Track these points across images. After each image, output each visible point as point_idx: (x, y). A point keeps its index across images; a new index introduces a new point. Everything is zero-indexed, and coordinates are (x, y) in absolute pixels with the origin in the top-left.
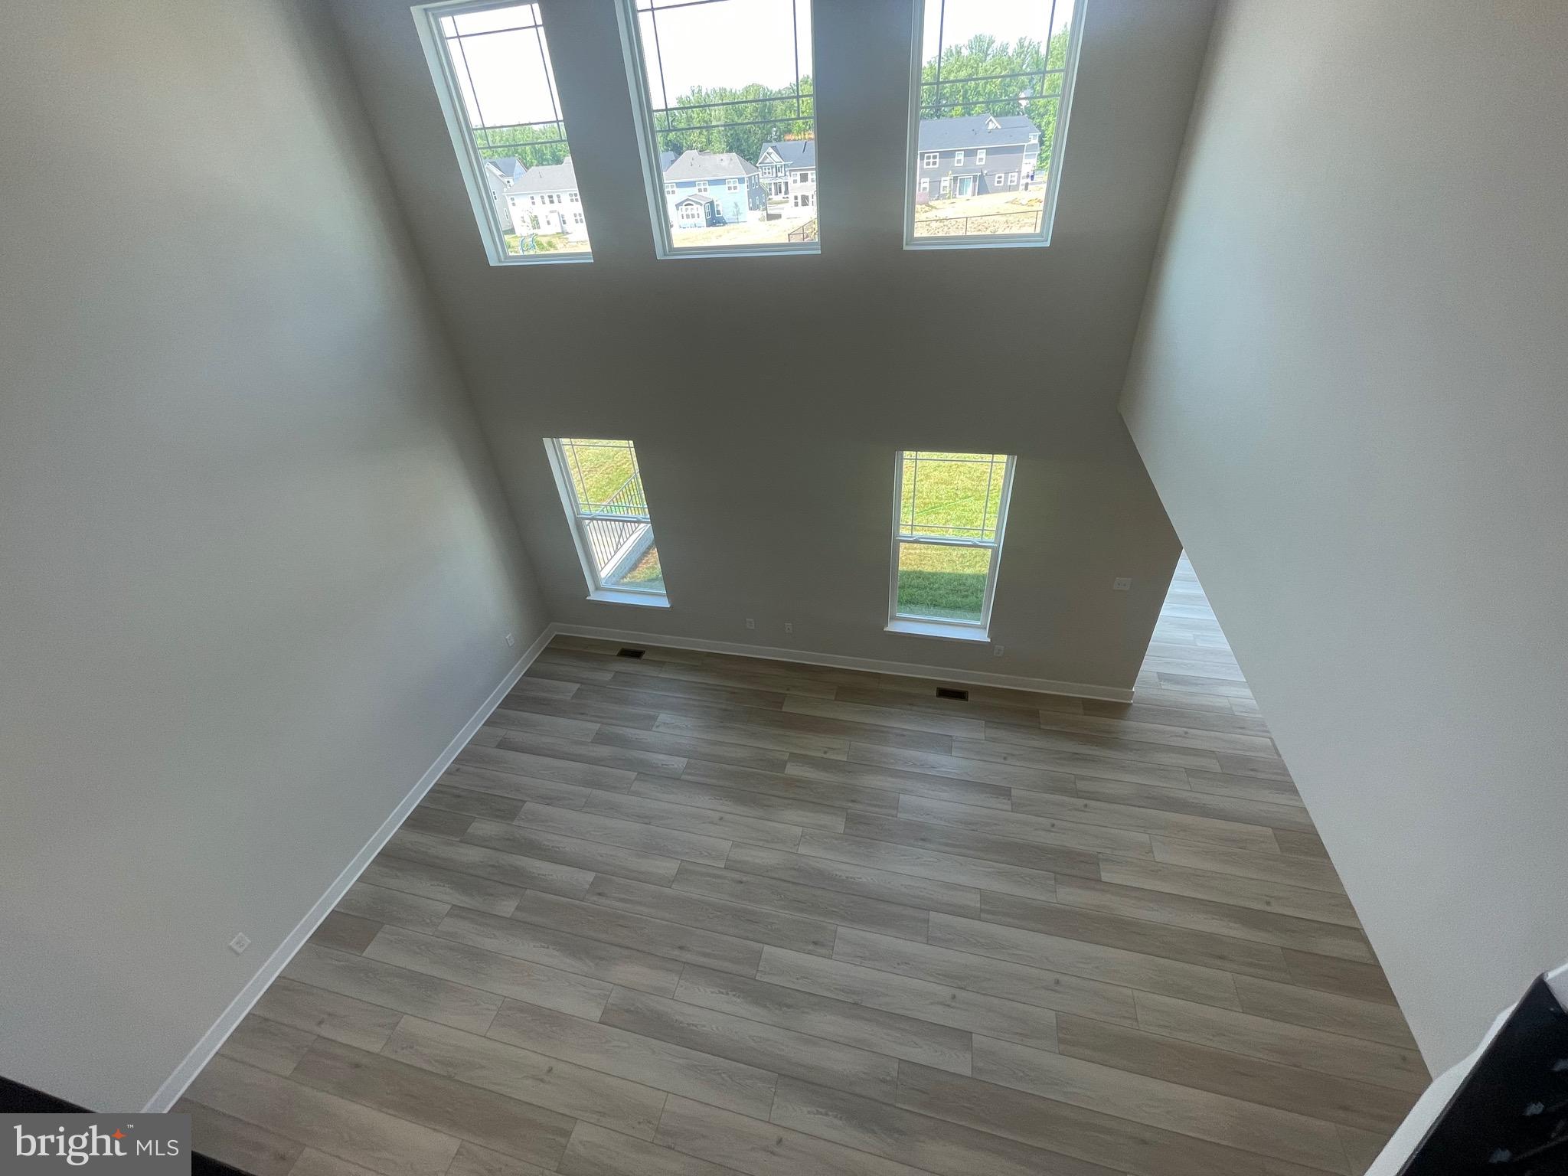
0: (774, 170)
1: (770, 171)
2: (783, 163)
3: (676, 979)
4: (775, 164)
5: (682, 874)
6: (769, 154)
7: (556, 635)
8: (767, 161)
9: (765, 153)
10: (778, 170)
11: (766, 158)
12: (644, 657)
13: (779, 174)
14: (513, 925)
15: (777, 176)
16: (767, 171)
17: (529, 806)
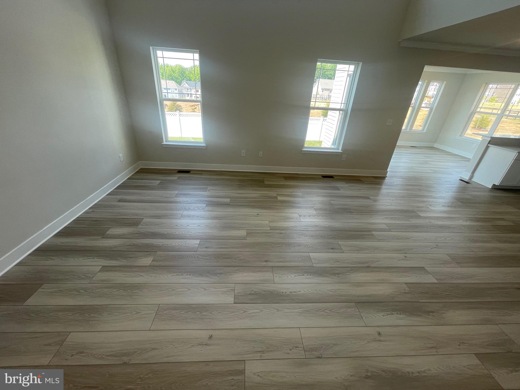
0: (186, 89)
1: (185, 89)
2: (189, 87)
3: (271, 274)
4: (187, 87)
5: (249, 234)
6: (185, 84)
7: (141, 168)
8: (184, 86)
9: (183, 84)
10: (188, 89)
11: (183, 85)
12: (191, 172)
13: (188, 91)
14: (152, 268)
15: (187, 91)
16: (184, 89)
17: (145, 220)
